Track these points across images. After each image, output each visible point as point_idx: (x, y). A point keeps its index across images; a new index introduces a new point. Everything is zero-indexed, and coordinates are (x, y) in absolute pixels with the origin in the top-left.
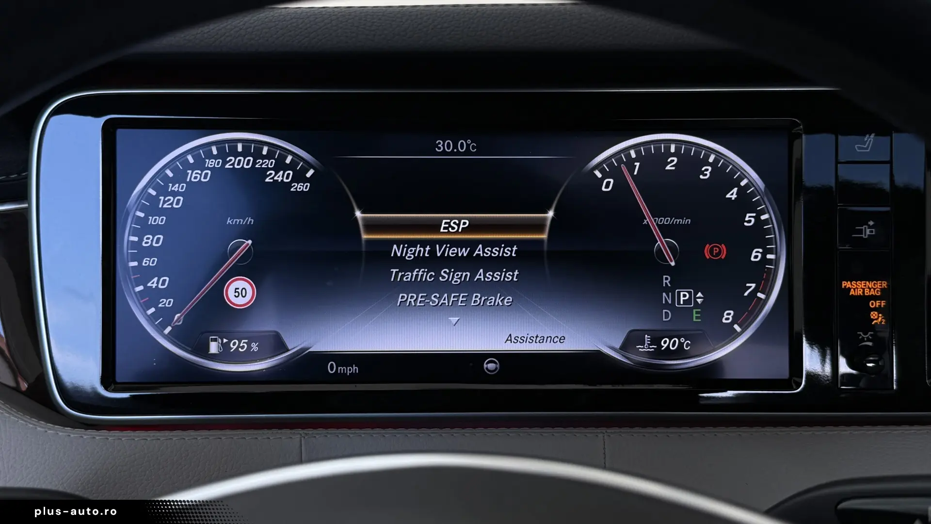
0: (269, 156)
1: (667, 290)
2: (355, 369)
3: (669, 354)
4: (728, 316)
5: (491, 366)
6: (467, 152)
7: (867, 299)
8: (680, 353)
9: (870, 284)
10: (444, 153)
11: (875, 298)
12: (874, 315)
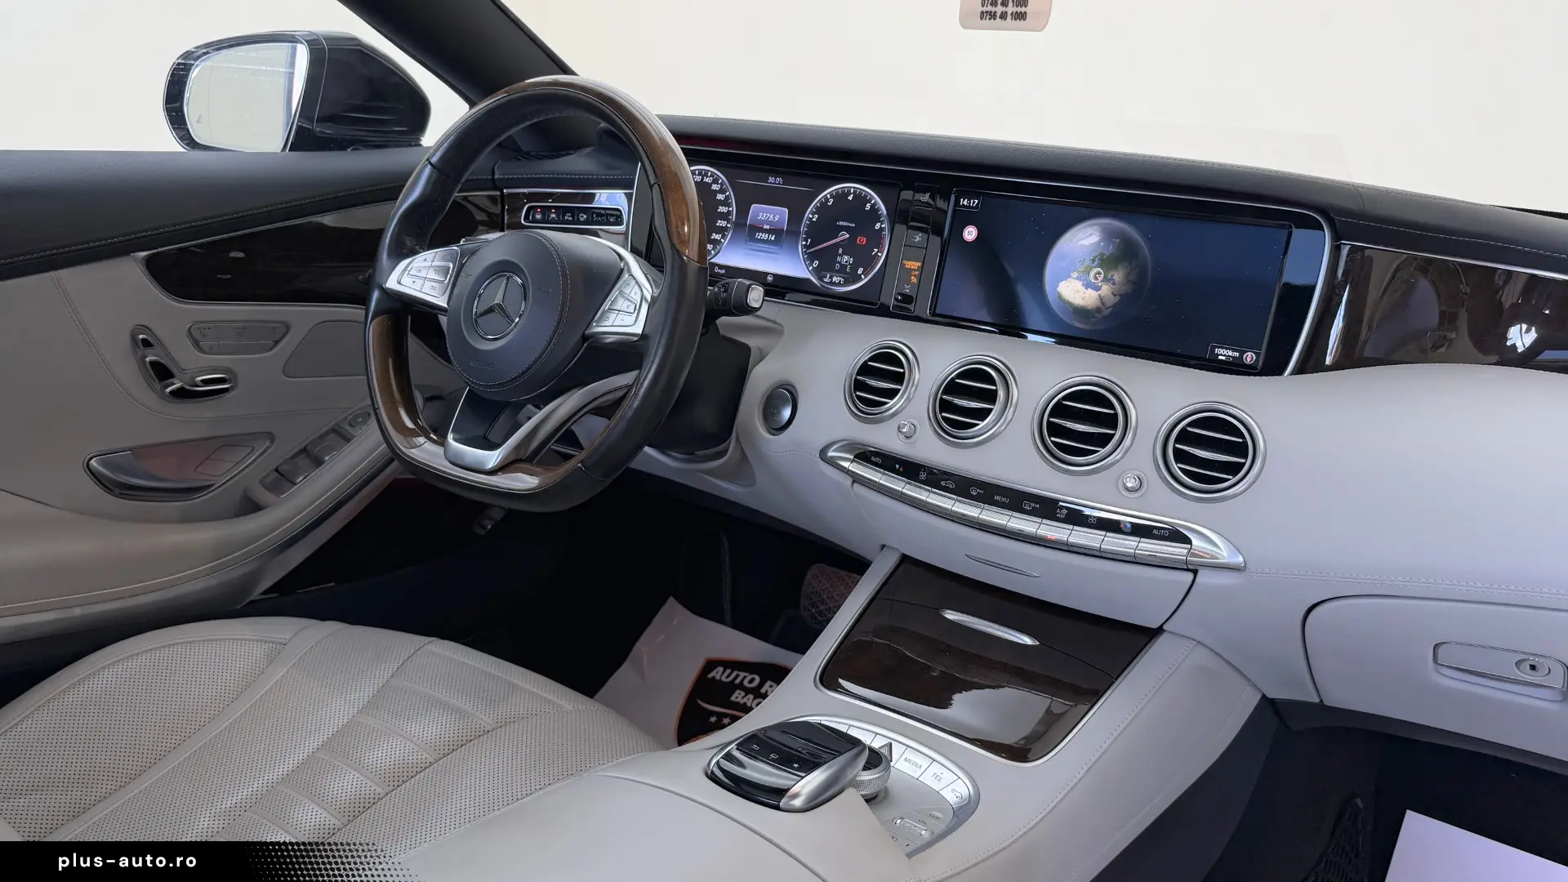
0: (711, 176)
1: (841, 255)
2: (723, 271)
3: (834, 284)
4: (860, 271)
5: (770, 278)
6: (779, 184)
7: (911, 270)
8: (839, 284)
9: (914, 263)
10: (771, 183)
11: (915, 270)
12: (913, 278)
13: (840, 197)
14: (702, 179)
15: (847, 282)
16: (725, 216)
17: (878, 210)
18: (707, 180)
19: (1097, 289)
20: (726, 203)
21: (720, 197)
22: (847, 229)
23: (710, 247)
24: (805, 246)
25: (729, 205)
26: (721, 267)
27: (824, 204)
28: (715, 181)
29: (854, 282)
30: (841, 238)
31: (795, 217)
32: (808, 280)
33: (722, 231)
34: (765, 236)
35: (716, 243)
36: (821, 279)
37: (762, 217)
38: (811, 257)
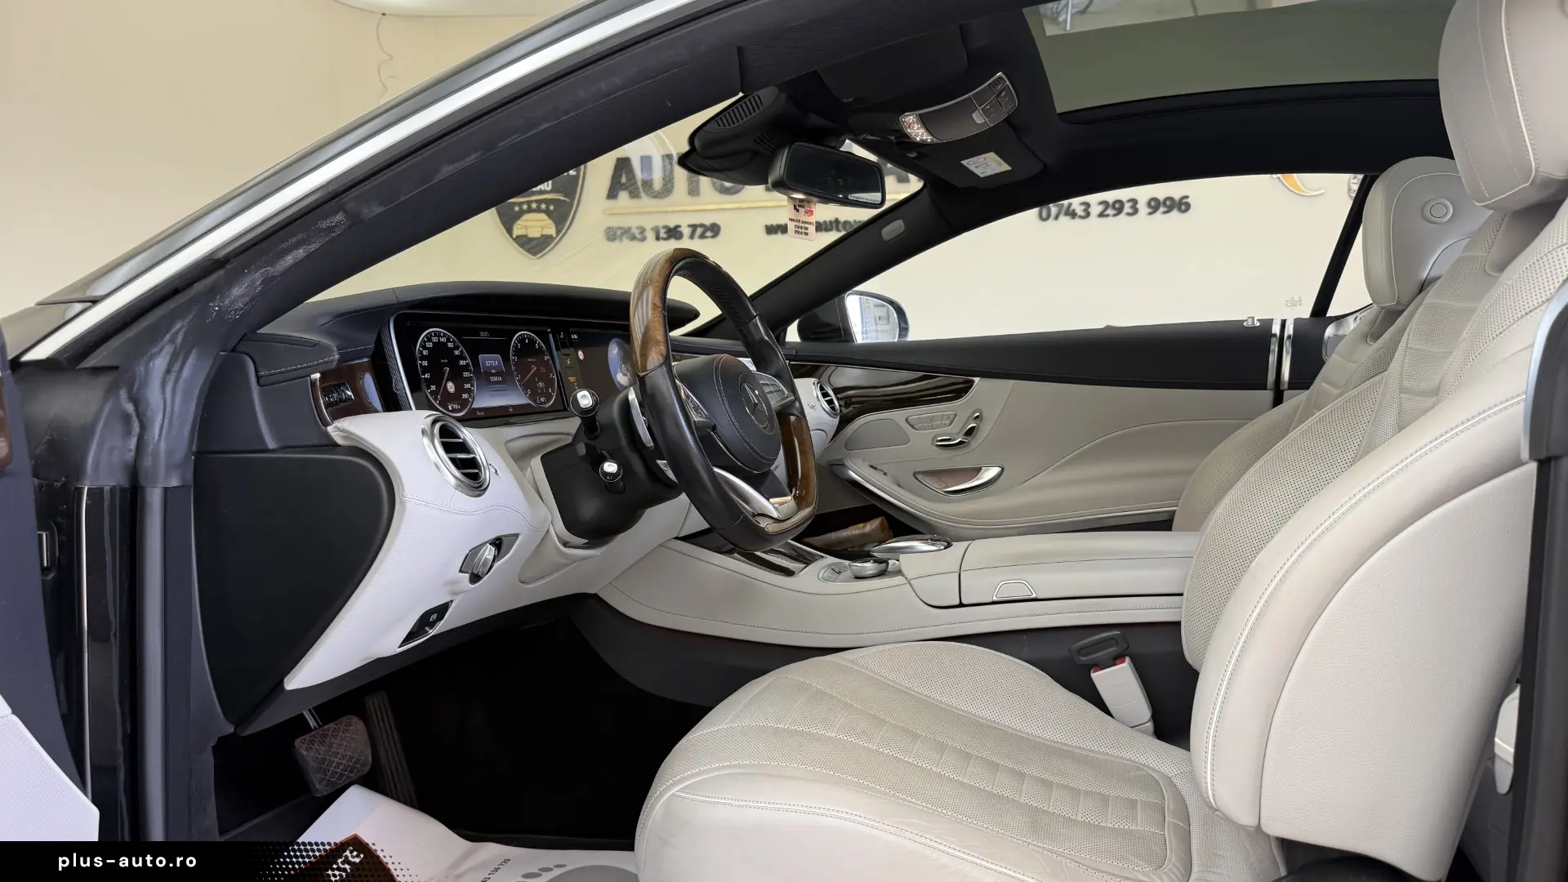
3: (541, 403)
8: (544, 403)
13: (521, 340)
14: (439, 340)
15: (549, 400)
16: (466, 368)
17: (542, 347)
18: (443, 340)
19: (627, 375)
20: (462, 357)
21: (457, 353)
22: (533, 363)
23: (465, 396)
24: (519, 381)
25: (465, 359)
26: (480, 409)
27: (516, 347)
28: (448, 340)
29: (551, 400)
30: (533, 371)
31: (506, 359)
32: (529, 404)
33: (469, 380)
34: (495, 379)
35: (469, 391)
36: (535, 402)
37: (488, 363)
38: (525, 389)
